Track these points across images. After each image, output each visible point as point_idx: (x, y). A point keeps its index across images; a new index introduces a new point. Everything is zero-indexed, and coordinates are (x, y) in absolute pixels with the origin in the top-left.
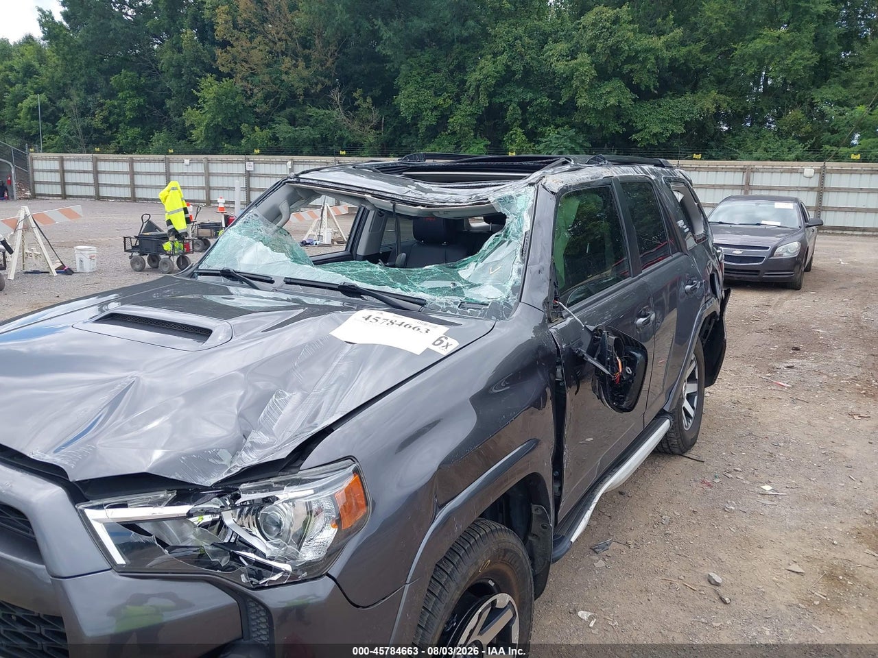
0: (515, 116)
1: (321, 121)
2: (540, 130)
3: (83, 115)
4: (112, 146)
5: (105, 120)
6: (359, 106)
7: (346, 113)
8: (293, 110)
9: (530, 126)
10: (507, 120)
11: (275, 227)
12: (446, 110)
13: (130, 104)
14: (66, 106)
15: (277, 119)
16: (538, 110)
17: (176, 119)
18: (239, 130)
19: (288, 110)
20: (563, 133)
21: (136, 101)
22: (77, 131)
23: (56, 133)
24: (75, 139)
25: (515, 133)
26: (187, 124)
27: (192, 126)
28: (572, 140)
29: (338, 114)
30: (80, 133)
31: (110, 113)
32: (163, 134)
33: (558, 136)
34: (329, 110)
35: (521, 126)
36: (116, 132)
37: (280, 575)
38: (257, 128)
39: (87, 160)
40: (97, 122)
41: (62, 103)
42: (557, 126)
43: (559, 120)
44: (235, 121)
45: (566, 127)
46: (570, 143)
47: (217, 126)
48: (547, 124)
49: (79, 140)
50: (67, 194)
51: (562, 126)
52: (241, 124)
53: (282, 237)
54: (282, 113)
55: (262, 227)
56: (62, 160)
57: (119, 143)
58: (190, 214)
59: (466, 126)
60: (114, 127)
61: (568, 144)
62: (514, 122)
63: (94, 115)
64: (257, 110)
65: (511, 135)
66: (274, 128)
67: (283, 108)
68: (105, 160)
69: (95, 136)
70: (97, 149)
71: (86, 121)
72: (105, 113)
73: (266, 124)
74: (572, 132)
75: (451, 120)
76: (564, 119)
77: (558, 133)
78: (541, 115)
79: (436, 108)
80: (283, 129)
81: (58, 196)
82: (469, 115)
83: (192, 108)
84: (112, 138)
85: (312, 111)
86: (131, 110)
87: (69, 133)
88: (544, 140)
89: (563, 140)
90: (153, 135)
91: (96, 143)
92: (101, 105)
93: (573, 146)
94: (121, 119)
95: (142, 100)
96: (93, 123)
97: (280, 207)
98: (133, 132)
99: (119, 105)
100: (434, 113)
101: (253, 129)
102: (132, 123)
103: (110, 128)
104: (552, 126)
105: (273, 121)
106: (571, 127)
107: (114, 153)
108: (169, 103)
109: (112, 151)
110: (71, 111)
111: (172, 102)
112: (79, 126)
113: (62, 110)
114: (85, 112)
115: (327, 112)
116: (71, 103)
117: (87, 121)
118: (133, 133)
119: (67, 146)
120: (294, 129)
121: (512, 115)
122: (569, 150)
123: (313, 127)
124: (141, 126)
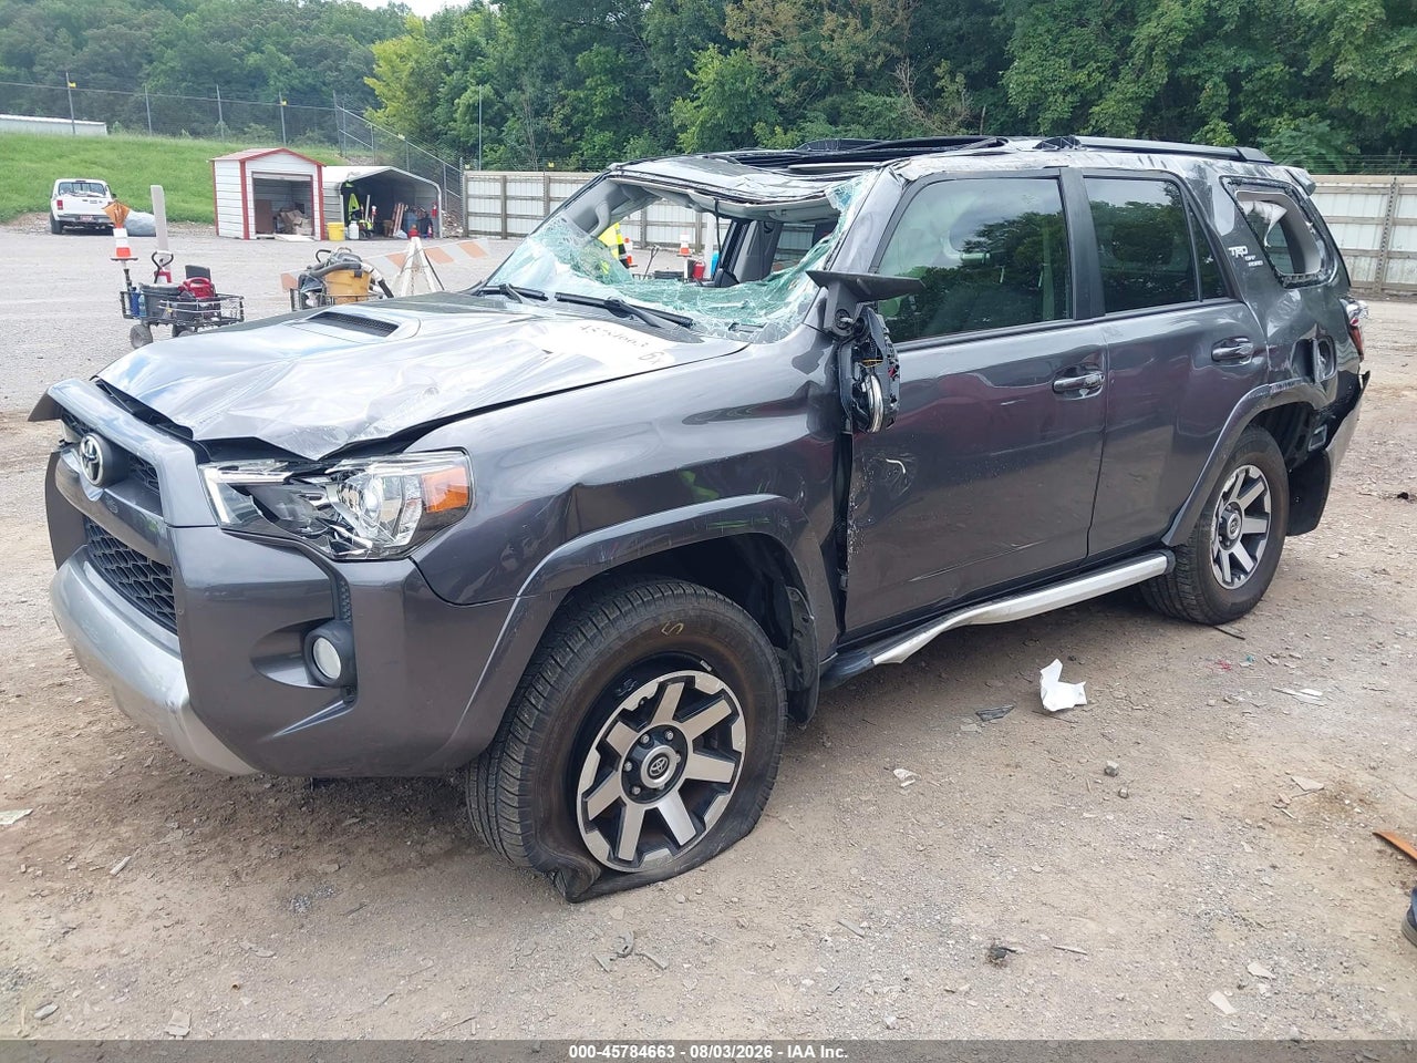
0: (1215, 100)
1: (879, 115)
2: (1262, 123)
3: (537, 114)
4: (573, 159)
5: (566, 120)
6: (942, 90)
7: (918, 102)
8: (836, 98)
9: (1243, 117)
10: (1201, 106)
11: (588, 237)
12: (1090, 92)
13: (601, 93)
14: (515, 101)
15: (810, 115)
16: (1261, 89)
17: (662, 116)
18: (751, 131)
19: (829, 99)
20: (1305, 128)
21: (609, 90)
22: (528, 138)
23: (500, 142)
24: (525, 150)
25: (1213, 130)
26: (676, 124)
27: (683, 128)
28: (1322, 140)
29: (905, 103)
30: (532, 141)
31: (575, 110)
32: (641, 141)
33: (1294, 133)
34: (891, 96)
35: (1225, 118)
36: (580, 139)
37: (362, 551)
38: (778, 129)
39: (537, 181)
40: (555, 125)
41: (510, 98)
42: (1296, 115)
43: (1302, 105)
44: (745, 119)
45: (1314, 116)
46: (1317, 146)
47: (718, 126)
48: (1279, 111)
49: (529, 152)
50: (509, 231)
51: (1307, 115)
52: (754, 124)
53: (598, 250)
54: (819, 105)
55: (571, 235)
56: (505, 181)
57: (582, 155)
58: (628, 254)
59: (1123, 119)
60: (576, 130)
61: (1313, 148)
62: (1213, 110)
63: (552, 113)
64: (781, 100)
65: (1208, 132)
66: (803, 128)
67: (822, 95)
68: (560, 181)
69: (551, 146)
70: (551, 165)
71: (541, 122)
72: (567, 110)
73: (793, 122)
74: (1324, 127)
75: (1096, 109)
76: (1312, 102)
77: (1297, 129)
78: (1266, 97)
79: (1072, 89)
80: (817, 127)
81: (496, 234)
82: (1131, 99)
83: (684, 100)
84: (575, 148)
85: (865, 99)
86: (602, 104)
87: (518, 141)
88: (1266, 141)
89: (1303, 141)
90: (628, 141)
91: (552, 156)
92: (564, 98)
93: (1324, 152)
94: (588, 118)
95: (617, 89)
96: (550, 125)
97: (597, 211)
98: (602, 138)
99: (587, 97)
100: (1069, 98)
101: (773, 132)
102: (602, 125)
103: (570, 133)
104: (1286, 115)
105: (804, 117)
106: (1323, 118)
107: (574, 171)
108: (654, 92)
109: (573, 167)
110: (522, 109)
111: (659, 91)
112: (530, 130)
113: (509, 108)
114: (540, 110)
115: (888, 100)
116: (523, 97)
117: (543, 122)
118: (602, 140)
119: (515, 161)
120: (834, 129)
121: (1211, 97)
122: (1314, 158)
123: (866, 125)
124: (615, 128)
